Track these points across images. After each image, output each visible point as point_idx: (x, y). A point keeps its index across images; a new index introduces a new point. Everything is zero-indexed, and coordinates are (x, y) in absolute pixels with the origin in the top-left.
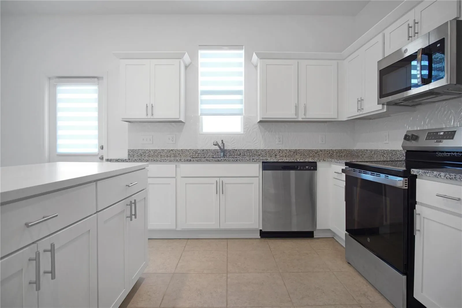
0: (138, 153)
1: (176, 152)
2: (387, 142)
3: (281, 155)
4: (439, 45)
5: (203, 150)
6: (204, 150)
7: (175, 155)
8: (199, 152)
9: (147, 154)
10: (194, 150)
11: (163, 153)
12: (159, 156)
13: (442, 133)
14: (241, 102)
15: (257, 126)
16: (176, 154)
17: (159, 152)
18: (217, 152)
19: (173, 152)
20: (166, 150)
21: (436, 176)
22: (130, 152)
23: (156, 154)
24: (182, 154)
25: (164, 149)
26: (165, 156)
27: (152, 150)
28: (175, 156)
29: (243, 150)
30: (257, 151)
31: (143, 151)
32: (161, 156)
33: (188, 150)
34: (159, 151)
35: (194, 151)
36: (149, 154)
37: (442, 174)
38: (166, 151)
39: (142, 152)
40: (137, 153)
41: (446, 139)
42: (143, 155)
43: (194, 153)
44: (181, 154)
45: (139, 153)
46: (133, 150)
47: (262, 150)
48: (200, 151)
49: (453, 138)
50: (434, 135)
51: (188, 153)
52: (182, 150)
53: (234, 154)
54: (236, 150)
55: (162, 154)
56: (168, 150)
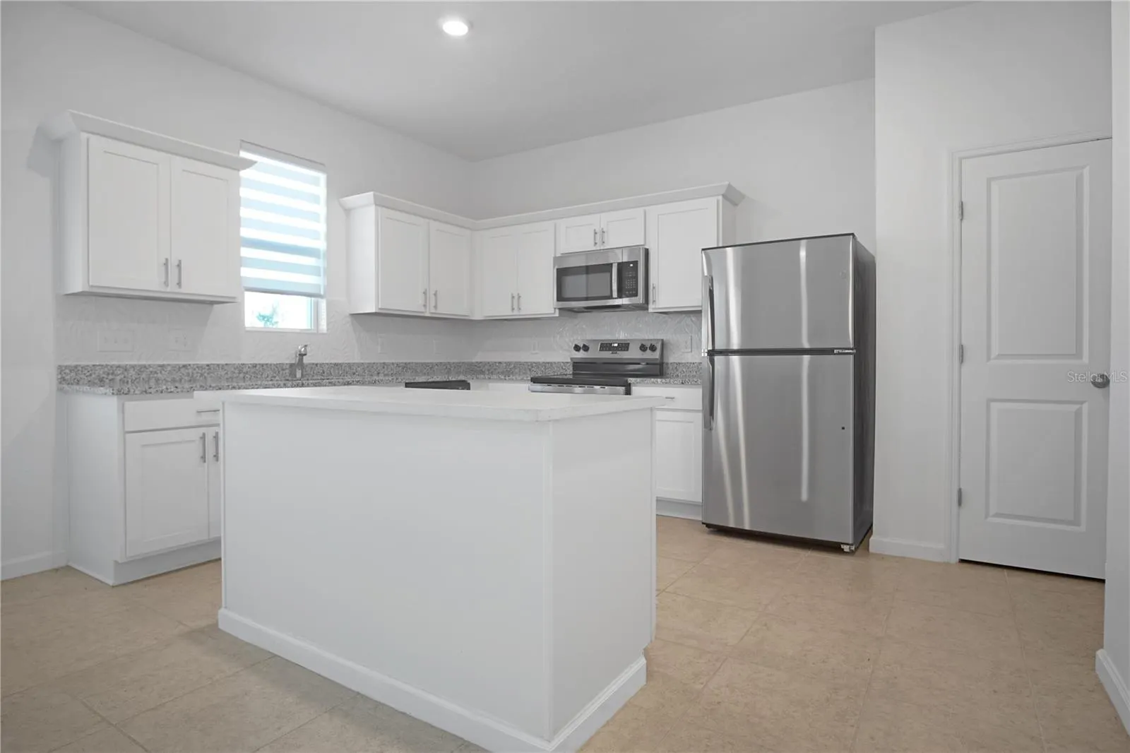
0: (91, 375)
1: (195, 369)
2: (537, 351)
3: (386, 372)
4: (631, 265)
5: (255, 366)
6: (256, 364)
7: (192, 376)
8: (245, 370)
9: (118, 378)
10: (236, 366)
11: (163, 372)
12: (153, 380)
13: (616, 345)
14: (315, 271)
15: (349, 319)
16: (195, 376)
17: (151, 372)
18: (283, 370)
19: (187, 371)
20: (169, 365)
21: (653, 383)
22: (67, 371)
23: (144, 376)
24: (208, 374)
25: (165, 363)
26: (167, 381)
27: (133, 367)
28: (191, 380)
29: (327, 364)
30: (350, 365)
31: (106, 369)
32: (157, 380)
33: (223, 365)
34: (151, 369)
35: (235, 369)
36: (125, 377)
37: (659, 380)
38: (169, 368)
39: (104, 373)
40: (88, 374)
41: (621, 350)
42: (107, 381)
43: (237, 371)
44: (206, 374)
45: (93, 376)
46: (76, 367)
47: (359, 365)
48: (249, 367)
49: (627, 350)
50: (606, 346)
51: (223, 373)
52: (208, 365)
53: (312, 373)
54: (317, 365)
55: (159, 375)
56: (174, 367)
